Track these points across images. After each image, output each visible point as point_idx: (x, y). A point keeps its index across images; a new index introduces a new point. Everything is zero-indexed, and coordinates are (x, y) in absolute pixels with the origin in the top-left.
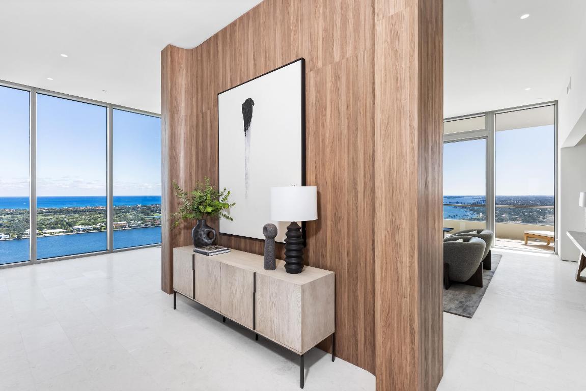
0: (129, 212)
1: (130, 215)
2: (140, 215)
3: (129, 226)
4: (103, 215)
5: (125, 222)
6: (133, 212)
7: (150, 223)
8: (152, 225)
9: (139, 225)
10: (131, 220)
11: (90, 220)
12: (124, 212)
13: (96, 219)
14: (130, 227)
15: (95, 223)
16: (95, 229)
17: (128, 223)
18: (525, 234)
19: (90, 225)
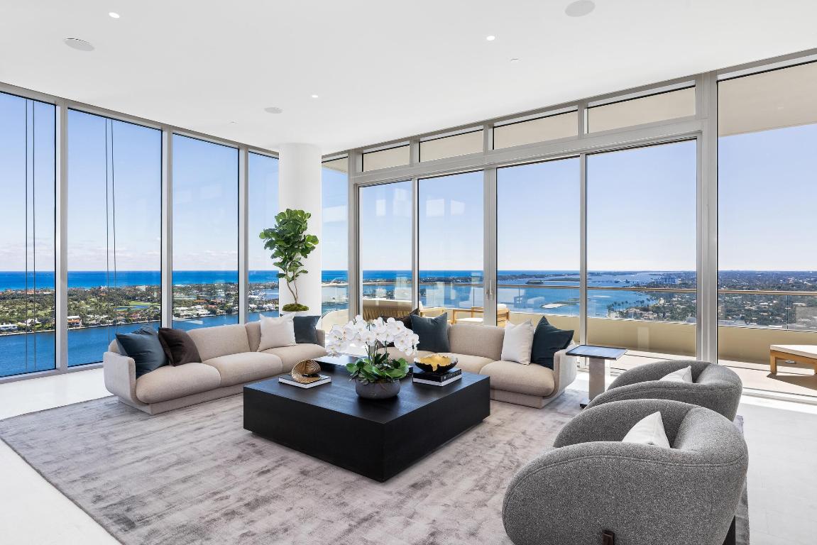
0: (85, 300)
1: (87, 303)
2: (104, 305)
3: (83, 324)
4: (36, 305)
5: (78, 317)
6: (93, 299)
7: (122, 318)
8: (127, 321)
9: (102, 322)
10: (89, 313)
11: (12, 314)
12: (76, 300)
13: (24, 311)
14: (87, 325)
15: (20, 319)
16: (20, 328)
17: (83, 317)
18: (773, 352)
19: (12, 322)
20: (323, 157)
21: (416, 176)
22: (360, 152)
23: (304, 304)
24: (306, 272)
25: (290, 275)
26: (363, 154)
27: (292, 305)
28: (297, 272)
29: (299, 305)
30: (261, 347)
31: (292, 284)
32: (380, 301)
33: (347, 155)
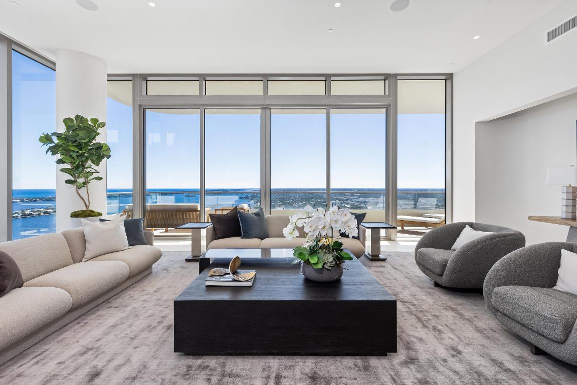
20: (109, 75)
21: (203, 105)
22: (145, 78)
23: (97, 210)
24: (99, 179)
25: (81, 180)
26: (147, 81)
27: (83, 211)
28: (89, 179)
29: (92, 211)
30: (88, 254)
31: (83, 191)
32: (151, 206)
33: (131, 78)
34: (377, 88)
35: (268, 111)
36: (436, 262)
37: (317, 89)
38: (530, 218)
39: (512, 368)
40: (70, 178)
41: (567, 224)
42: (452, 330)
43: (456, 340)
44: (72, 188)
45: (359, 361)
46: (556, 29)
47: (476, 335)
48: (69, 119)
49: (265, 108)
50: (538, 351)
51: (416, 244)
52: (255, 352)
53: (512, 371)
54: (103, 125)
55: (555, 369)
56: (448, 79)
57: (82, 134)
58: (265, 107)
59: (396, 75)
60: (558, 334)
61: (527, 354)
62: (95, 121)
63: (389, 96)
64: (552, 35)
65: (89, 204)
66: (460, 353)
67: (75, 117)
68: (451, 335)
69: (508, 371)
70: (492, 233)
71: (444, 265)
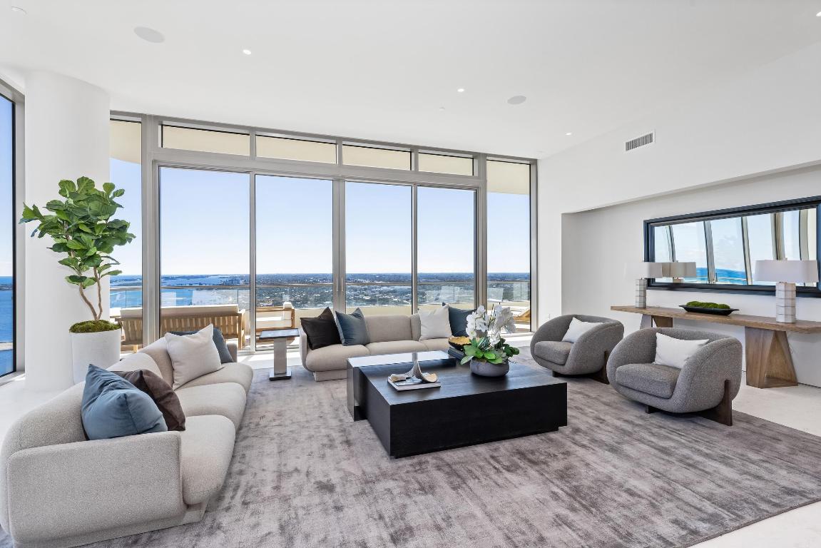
24: (116, 273)
26: (163, 126)
27: (90, 323)
28: (101, 274)
29: (104, 323)
30: (180, 379)
33: (139, 119)
34: (463, 167)
35: (341, 184)
36: (559, 353)
37: (400, 161)
38: (612, 308)
39: (640, 423)
40: (74, 273)
41: (640, 312)
42: (589, 407)
43: (596, 413)
44: (76, 287)
45: (542, 436)
46: (635, 141)
47: (607, 408)
48: (67, 182)
49: (339, 180)
50: (652, 410)
51: (530, 338)
52: (462, 444)
53: (640, 425)
54: (121, 193)
55: (663, 419)
56: (533, 164)
57: (93, 206)
58: (339, 177)
59: (486, 155)
60: (667, 392)
61: (643, 414)
62: (109, 187)
63: (479, 178)
64: (631, 145)
65: (101, 311)
66: (604, 420)
67: (78, 181)
68: (590, 410)
69: (637, 425)
70: (599, 324)
71: (567, 355)
